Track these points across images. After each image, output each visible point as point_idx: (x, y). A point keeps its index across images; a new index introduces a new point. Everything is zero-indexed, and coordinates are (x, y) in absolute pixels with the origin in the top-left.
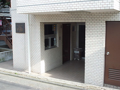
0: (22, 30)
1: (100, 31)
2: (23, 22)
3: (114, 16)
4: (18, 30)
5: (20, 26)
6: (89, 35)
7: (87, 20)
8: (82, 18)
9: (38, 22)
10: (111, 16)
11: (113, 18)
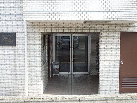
0: (12, 42)
1: (116, 41)
2: (13, 32)
3: (129, 27)
4: (4, 42)
5: (8, 37)
6: (104, 46)
7: (102, 30)
8: (97, 29)
9: (39, 32)
10: (127, 27)
11: (128, 29)
